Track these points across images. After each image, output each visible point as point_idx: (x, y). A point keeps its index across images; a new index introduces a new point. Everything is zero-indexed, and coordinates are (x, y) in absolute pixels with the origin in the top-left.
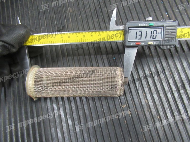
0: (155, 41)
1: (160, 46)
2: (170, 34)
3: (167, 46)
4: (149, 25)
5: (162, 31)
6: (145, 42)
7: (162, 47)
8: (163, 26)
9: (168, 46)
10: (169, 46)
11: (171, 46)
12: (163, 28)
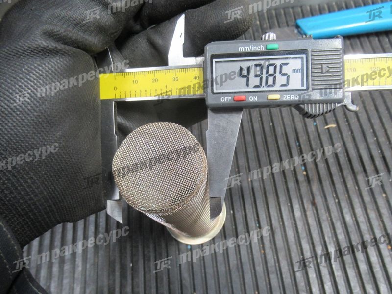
0: (286, 90)
1: (302, 106)
2: (324, 71)
3: (321, 105)
4: (267, 49)
5: (302, 65)
6: (258, 93)
7: (308, 107)
8: (304, 52)
9: (325, 106)
10: (327, 104)
11: (331, 103)
12: (304, 56)
